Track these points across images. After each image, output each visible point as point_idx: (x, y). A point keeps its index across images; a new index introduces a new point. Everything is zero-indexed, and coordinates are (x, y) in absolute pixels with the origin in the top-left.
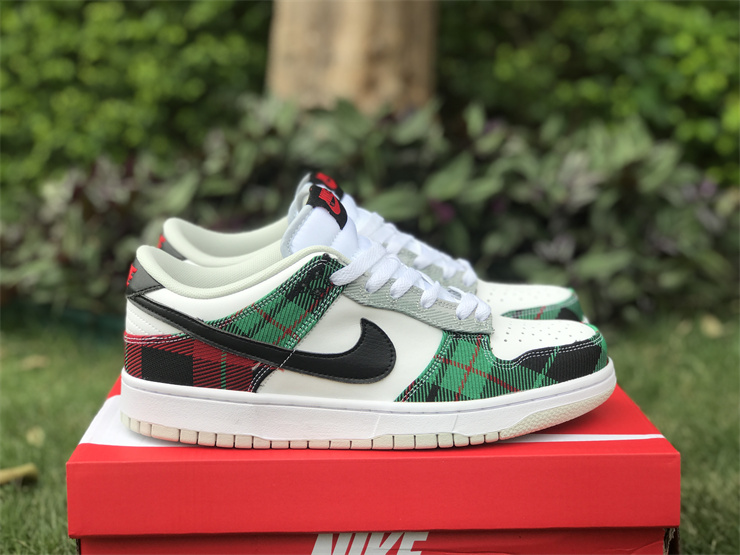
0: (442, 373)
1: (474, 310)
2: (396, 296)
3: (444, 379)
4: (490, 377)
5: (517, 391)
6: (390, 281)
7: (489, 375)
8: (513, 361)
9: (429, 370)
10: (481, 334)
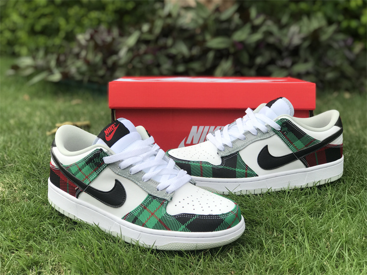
0: (141, 213)
1: (166, 188)
2: (132, 173)
3: (141, 216)
4: (160, 221)
5: (170, 230)
6: (131, 166)
7: (159, 219)
8: (172, 216)
9: (136, 210)
10: (165, 200)
